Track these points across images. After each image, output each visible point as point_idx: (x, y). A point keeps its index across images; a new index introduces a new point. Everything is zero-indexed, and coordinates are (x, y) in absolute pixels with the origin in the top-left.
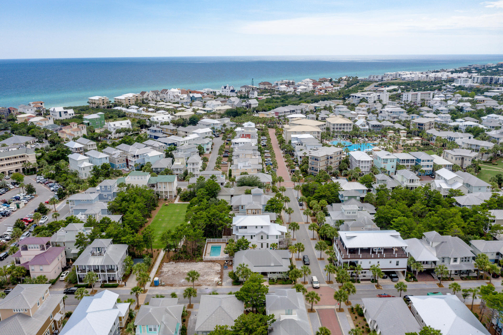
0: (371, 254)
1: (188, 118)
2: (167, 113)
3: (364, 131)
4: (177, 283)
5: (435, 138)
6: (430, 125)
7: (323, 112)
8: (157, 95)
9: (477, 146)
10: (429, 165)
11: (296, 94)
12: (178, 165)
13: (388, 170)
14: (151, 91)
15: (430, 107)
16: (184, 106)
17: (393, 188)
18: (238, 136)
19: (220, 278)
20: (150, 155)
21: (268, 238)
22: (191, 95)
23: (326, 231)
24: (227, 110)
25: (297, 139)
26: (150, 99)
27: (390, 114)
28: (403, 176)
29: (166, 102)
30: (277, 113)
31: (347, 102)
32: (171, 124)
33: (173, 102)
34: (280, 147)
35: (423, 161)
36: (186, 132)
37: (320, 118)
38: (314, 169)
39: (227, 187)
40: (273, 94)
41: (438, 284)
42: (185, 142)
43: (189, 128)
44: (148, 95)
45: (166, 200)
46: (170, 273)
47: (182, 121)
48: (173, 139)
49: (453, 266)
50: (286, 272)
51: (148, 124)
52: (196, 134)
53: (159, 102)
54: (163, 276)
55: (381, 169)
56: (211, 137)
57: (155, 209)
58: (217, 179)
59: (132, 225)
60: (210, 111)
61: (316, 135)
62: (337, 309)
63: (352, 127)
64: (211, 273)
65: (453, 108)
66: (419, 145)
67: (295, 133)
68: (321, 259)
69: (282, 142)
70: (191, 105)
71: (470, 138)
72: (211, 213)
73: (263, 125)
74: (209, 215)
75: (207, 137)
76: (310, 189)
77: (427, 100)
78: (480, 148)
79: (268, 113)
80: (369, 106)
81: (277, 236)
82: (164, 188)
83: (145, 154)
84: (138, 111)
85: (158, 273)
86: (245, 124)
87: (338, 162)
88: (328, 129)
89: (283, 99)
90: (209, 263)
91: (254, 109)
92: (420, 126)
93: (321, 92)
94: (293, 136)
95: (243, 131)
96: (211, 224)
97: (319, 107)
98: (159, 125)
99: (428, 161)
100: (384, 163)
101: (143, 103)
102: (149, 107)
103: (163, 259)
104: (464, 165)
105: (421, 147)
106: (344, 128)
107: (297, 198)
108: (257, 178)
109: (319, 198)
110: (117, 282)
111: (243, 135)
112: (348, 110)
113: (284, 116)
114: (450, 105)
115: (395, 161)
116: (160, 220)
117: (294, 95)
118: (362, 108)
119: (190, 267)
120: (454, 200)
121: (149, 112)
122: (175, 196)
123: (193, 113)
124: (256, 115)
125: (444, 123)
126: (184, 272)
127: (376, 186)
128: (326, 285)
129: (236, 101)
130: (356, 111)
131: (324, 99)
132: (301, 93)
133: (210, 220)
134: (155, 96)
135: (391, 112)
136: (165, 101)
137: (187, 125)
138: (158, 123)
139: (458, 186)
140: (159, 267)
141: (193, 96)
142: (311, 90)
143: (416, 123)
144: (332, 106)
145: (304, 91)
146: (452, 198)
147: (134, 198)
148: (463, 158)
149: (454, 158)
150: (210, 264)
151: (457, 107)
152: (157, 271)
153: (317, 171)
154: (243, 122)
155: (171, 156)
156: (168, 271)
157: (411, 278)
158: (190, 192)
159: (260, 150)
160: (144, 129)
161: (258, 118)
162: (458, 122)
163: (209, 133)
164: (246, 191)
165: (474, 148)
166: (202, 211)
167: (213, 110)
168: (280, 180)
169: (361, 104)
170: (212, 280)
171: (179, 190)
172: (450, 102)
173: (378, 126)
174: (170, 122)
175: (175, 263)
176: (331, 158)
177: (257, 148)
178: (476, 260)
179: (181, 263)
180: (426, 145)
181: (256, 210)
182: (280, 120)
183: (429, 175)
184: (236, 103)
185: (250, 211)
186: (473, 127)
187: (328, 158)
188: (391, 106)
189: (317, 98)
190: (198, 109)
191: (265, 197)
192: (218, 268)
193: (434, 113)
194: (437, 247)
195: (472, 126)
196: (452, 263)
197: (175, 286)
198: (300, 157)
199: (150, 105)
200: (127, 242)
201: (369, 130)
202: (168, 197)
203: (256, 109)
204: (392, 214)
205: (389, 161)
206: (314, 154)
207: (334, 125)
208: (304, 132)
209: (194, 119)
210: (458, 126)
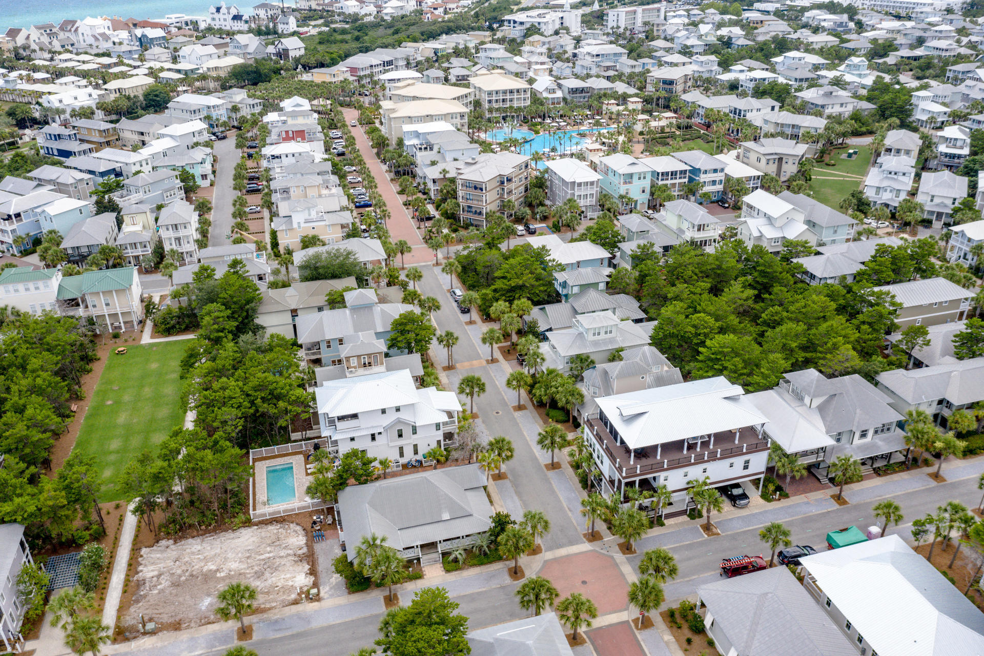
0: (685, 452)
1: (140, 94)
2: (84, 82)
3: (553, 103)
4: (191, 615)
5: (701, 111)
6: (685, 82)
7: (455, 61)
8: (51, 35)
9: (793, 126)
10: (718, 179)
11: (383, 20)
12: (134, 233)
13: (635, 198)
14: (33, 28)
15: (666, 39)
16: (126, 61)
17: (666, 249)
18: (273, 137)
19: (311, 574)
20: (51, 210)
21: (415, 432)
22: (139, 32)
23: (553, 389)
24: (235, 66)
25: (417, 135)
26: (34, 46)
27: (595, 59)
28: (680, 216)
29: (77, 54)
30: (353, 70)
31: (499, 35)
32: (100, 114)
33: (95, 51)
34: (378, 154)
35: (706, 172)
36: (142, 134)
37: (453, 79)
38: (474, 210)
39: (274, 285)
40: (332, 22)
41: (833, 497)
42: (144, 163)
43: (149, 121)
44: (28, 38)
45: (116, 336)
46: (165, 583)
47: (125, 104)
48: (110, 158)
49: (861, 448)
50: (485, 532)
51: (37, 115)
52: (167, 139)
53: (60, 53)
54: (145, 596)
55: (621, 197)
56: (207, 144)
57: (89, 371)
58: (247, 268)
59: (27, 450)
60: (192, 71)
61: (458, 121)
62: (636, 621)
63: (529, 95)
64: (283, 561)
65: (712, 39)
66: (673, 130)
67: (410, 119)
68: (554, 466)
69: (381, 144)
70: (142, 59)
71: (773, 108)
72: (254, 382)
73: (329, 102)
74: (246, 388)
75: (197, 144)
76: (479, 268)
77: (658, 25)
78: (802, 131)
79: (334, 70)
80: (549, 42)
81: (438, 426)
82: (107, 305)
83: (39, 210)
84: (7, 82)
85: (132, 588)
86: (287, 104)
87: (522, 188)
88: (477, 104)
89: (357, 33)
90: (270, 528)
91: (297, 60)
92: (666, 86)
93: (436, 12)
94: (407, 128)
95: (284, 122)
96: (257, 411)
97: (443, 50)
98: (68, 116)
99: (715, 171)
100: (625, 183)
101: (18, 57)
102: (36, 69)
103: (137, 536)
104: (782, 173)
105: (678, 133)
106: (511, 100)
107: (449, 291)
108: (349, 253)
109: (511, 294)
110: (9, 649)
111: (287, 132)
112: (510, 55)
113: (371, 76)
114: (706, 35)
115: (649, 177)
116: (109, 403)
117: (379, 23)
118: (535, 50)
119: (218, 551)
120: (801, 266)
121: (35, 81)
122: (141, 322)
123: (151, 80)
124: (306, 77)
125: (705, 76)
126: (205, 569)
127: (629, 247)
128: (586, 547)
129: (252, 42)
130: (525, 55)
131: (450, 29)
132: (393, 18)
133: (252, 403)
134: (45, 39)
135: (598, 55)
136: (75, 51)
137: (140, 112)
138: (64, 111)
139: (796, 231)
140: (130, 565)
141: (144, 36)
142: (412, 9)
143: (659, 80)
144: (471, 45)
145: (401, 13)
146: (795, 260)
147: (23, 357)
148: (780, 160)
149: (764, 160)
150: (273, 528)
151: (720, 38)
152: (127, 582)
153: (480, 213)
154: (281, 99)
155: (112, 207)
156: (159, 576)
157: (775, 492)
158: (180, 309)
159: (337, 171)
160: (27, 131)
161: (311, 84)
162: (735, 71)
163: (200, 132)
164: (330, 294)
165: (789, 131)
166: (224, 379)
167: (198, 69)
168: (403, 248)
169: (531, 39)
170: (290, 583)
171: (149, 307)
172: (704, 29)
173: (582, 90)
174: (94, 107)
175: (175, 542)
176: (509, 180)
177: (328, 166)
178: (907, 428)
179: (190, 540)
180: (687, 128)
181: (369, 355)
182: (363, 86)
183: (717, 202)
184: (251, 49)
185: (354, 362)
186: (767, 82)
187: (502, 183)
188: (594, 42)
189: (433, 27)
190: (162, 70)
191: (382, 310)
192: (297, 539)
193: (680, 52)
194: (821, 409)
195: (764, 79)
196: (857, 441)
197: (188, 627)
198: (434, 181)
199: (37, 62)
200: (19, 519)
201: (564, 99)
202: (120, 328)
203: (302, 61)
204: (694, 326)
205: (635, 178)
206: (470, 174)
207: (490, 93)
208: (430, 118)
209: (156, 96)
210: (737, 80)
